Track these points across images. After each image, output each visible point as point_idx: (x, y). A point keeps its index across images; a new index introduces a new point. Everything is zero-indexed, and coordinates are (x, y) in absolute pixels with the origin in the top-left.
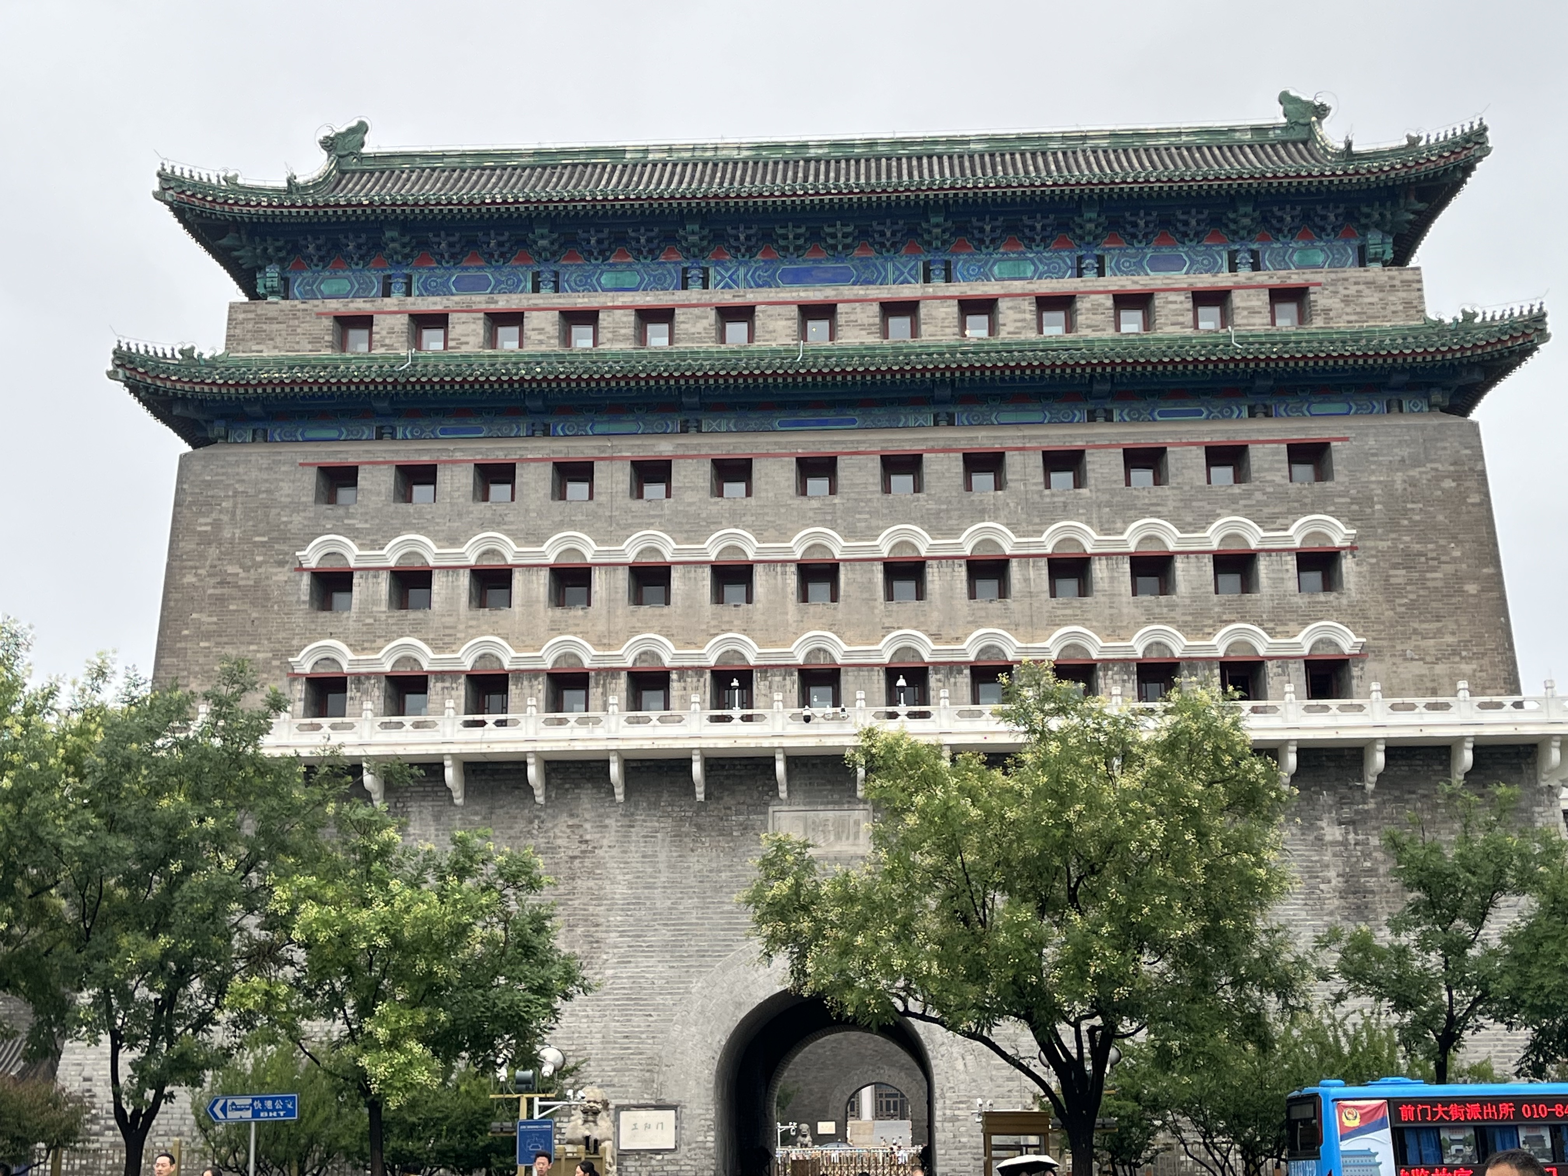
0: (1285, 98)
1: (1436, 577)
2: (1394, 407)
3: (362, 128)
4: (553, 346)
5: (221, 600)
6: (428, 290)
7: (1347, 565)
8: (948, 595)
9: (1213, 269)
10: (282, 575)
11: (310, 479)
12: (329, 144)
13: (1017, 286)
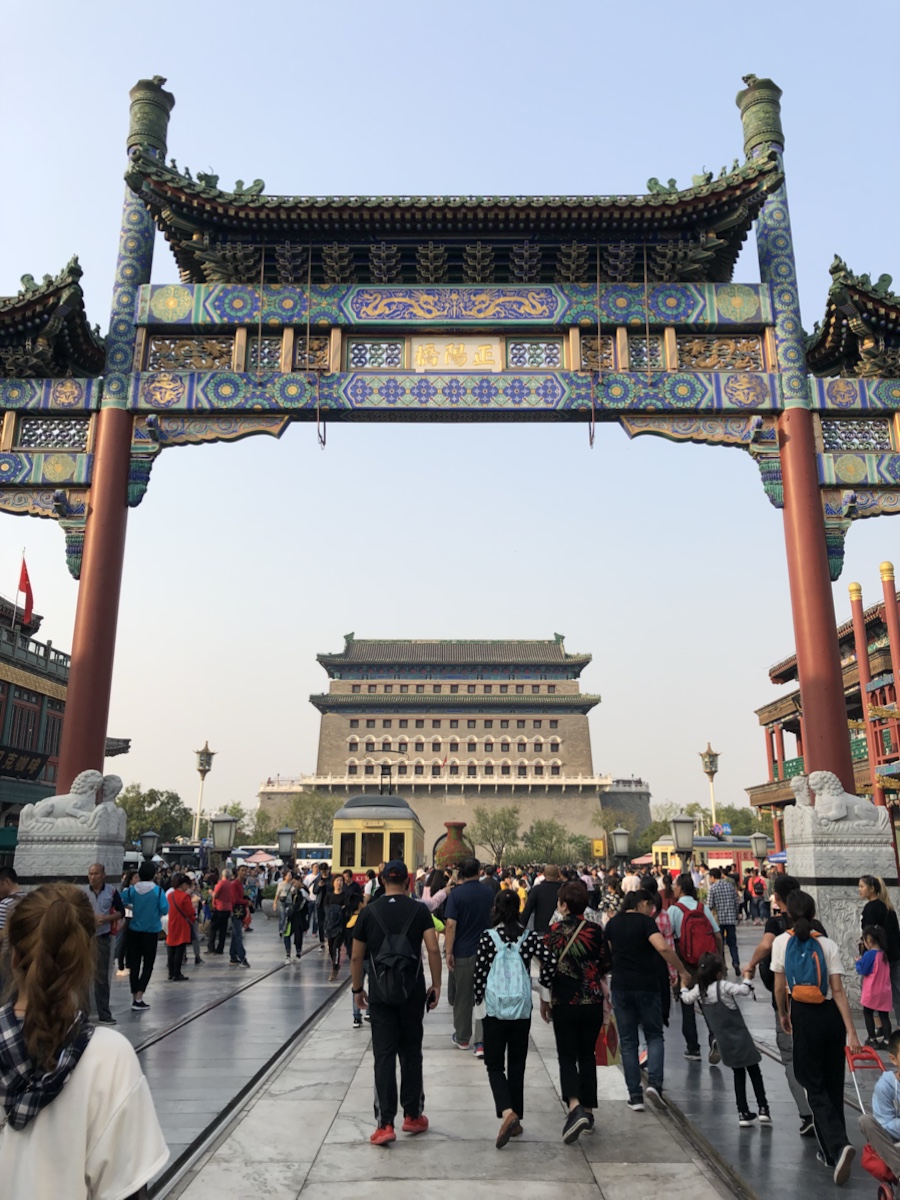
0: (555, 634)
1: (578, 749)
2: (572, 712)
3: (353, 634)
4: (399, 693)
5: (330, 749)
6: (372, 678)
7: (561, 747)
8: (481, 751)
9: (537, 678)
10: (343, 743)
11: (349, 722)
12: (346, 637)
13: (497, 682)
